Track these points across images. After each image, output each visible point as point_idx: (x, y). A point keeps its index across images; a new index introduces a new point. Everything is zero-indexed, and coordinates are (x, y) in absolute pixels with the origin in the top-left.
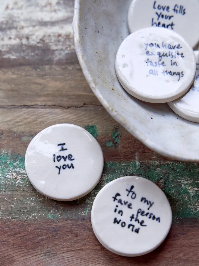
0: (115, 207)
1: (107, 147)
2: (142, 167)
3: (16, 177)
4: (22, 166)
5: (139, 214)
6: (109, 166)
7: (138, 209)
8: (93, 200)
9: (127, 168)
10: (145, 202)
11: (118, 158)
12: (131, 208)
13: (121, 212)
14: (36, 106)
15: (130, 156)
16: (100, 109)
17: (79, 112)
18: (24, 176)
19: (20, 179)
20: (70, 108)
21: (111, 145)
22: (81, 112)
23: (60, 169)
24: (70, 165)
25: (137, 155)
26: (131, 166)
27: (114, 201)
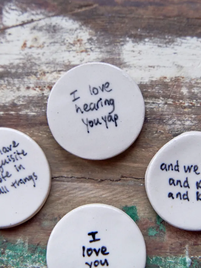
1: (149, 237)
2: (194, 264)
4: (43, 260)
6: (151, 262)
9: (174, 266)
11: (163, 251)
14: (61, 179)
15: (178, 249)
16: (142, 185)
17: (115, 187)
20: (103, 182)
21: (155, 233)
22: (118, 188)
23: (90, 266)
24: (103, 261)
25: (188, 247)
26: (179, 263)
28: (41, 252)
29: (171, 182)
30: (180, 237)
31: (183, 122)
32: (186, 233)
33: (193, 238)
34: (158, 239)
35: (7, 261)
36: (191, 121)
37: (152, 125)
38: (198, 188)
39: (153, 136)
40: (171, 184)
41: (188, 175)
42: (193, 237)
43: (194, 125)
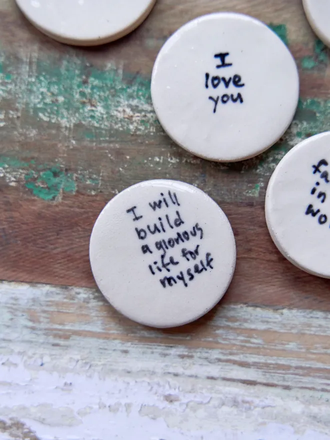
0: (314, 185)
3: (132, 117)
4: (144, 96)
6: (304, 107)
8: (272, 171)
11: (323, 91)
13: (322, 195)
18: (145, 116)
19: (139, 120)
21: (312, 65)
23: (216, 102)
24: (235, 96)
27: (315, 172)
28: (142, 84)
34: (316, 73)
35: (92, 95)
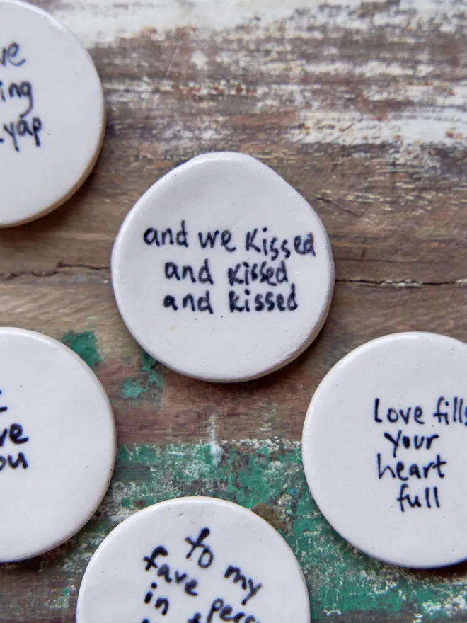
0: (148, 589)
1: (126, 400)
2: (228, 458)
5: (216, 615)
6: (130, 459)
7: (214, 599)
8: (84, 564)
9: (184, 465)
10: (236, 580)
11: (158, 432)
12: (195, 594)
13: (163, 604)
15: (192, 427)
16: (106, 282)
17: (45, 290)
20: (17, 279)
21: (138, 392)
22: (50, 291)
24: (15, 459)
25: (215, 421)
26: (195, 458)
27: (148, 568)
29: (171, 270)
30: (197, 400)
31: (197, 132)
32: (210, 390)
33: (227, 400)
34: (145, 405)
36: (216, 130)
37: (125, 143)
38: (232, 284)
39: (127, 169)
40: (169, 276)
41: (209, 253)
42: (227, 398)
43: (222, 139)
